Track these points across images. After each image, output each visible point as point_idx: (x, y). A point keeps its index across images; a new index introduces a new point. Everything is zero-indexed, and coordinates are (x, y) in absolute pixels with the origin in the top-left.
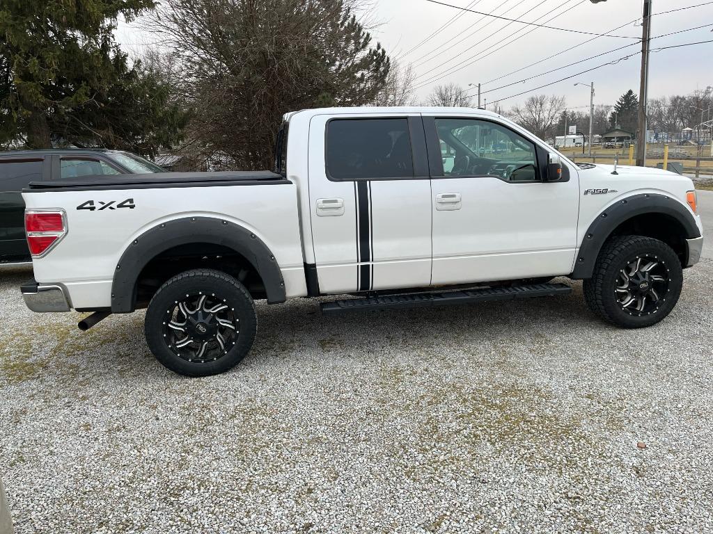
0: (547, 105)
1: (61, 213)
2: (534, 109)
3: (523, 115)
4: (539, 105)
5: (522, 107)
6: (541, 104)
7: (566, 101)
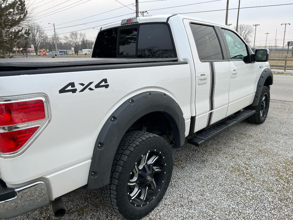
0: (79, 36)
1: (43, 99)
2: (73, 38)
3: (69, 39)
4: (75, 36)
5: (68, 35)
6: (76, 36)
7: (86, 35)
